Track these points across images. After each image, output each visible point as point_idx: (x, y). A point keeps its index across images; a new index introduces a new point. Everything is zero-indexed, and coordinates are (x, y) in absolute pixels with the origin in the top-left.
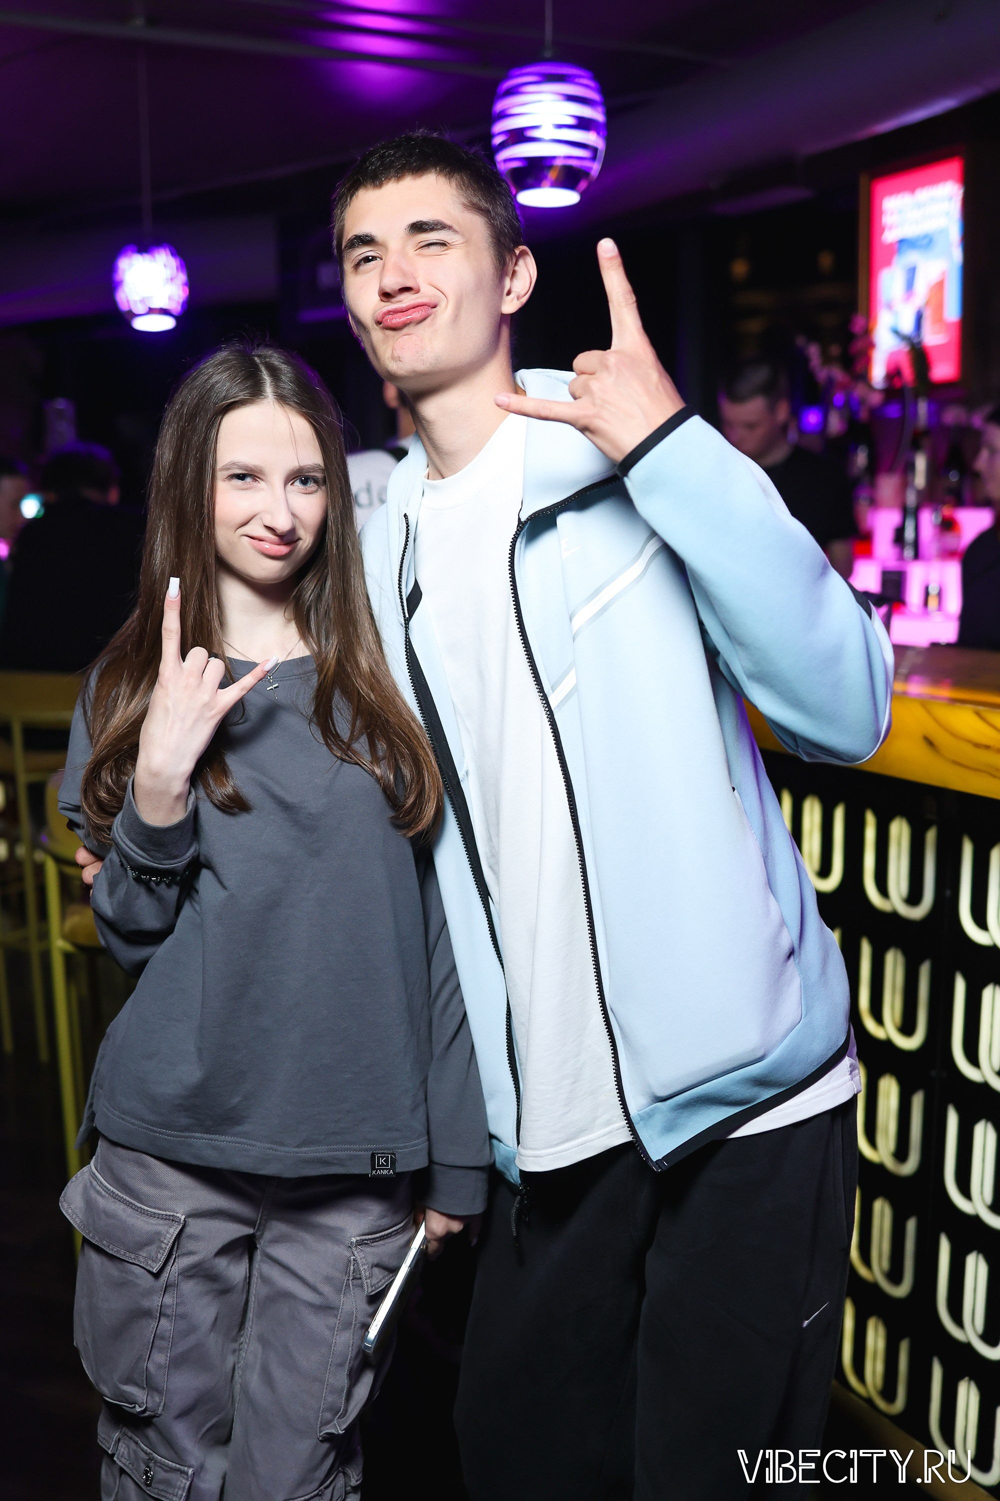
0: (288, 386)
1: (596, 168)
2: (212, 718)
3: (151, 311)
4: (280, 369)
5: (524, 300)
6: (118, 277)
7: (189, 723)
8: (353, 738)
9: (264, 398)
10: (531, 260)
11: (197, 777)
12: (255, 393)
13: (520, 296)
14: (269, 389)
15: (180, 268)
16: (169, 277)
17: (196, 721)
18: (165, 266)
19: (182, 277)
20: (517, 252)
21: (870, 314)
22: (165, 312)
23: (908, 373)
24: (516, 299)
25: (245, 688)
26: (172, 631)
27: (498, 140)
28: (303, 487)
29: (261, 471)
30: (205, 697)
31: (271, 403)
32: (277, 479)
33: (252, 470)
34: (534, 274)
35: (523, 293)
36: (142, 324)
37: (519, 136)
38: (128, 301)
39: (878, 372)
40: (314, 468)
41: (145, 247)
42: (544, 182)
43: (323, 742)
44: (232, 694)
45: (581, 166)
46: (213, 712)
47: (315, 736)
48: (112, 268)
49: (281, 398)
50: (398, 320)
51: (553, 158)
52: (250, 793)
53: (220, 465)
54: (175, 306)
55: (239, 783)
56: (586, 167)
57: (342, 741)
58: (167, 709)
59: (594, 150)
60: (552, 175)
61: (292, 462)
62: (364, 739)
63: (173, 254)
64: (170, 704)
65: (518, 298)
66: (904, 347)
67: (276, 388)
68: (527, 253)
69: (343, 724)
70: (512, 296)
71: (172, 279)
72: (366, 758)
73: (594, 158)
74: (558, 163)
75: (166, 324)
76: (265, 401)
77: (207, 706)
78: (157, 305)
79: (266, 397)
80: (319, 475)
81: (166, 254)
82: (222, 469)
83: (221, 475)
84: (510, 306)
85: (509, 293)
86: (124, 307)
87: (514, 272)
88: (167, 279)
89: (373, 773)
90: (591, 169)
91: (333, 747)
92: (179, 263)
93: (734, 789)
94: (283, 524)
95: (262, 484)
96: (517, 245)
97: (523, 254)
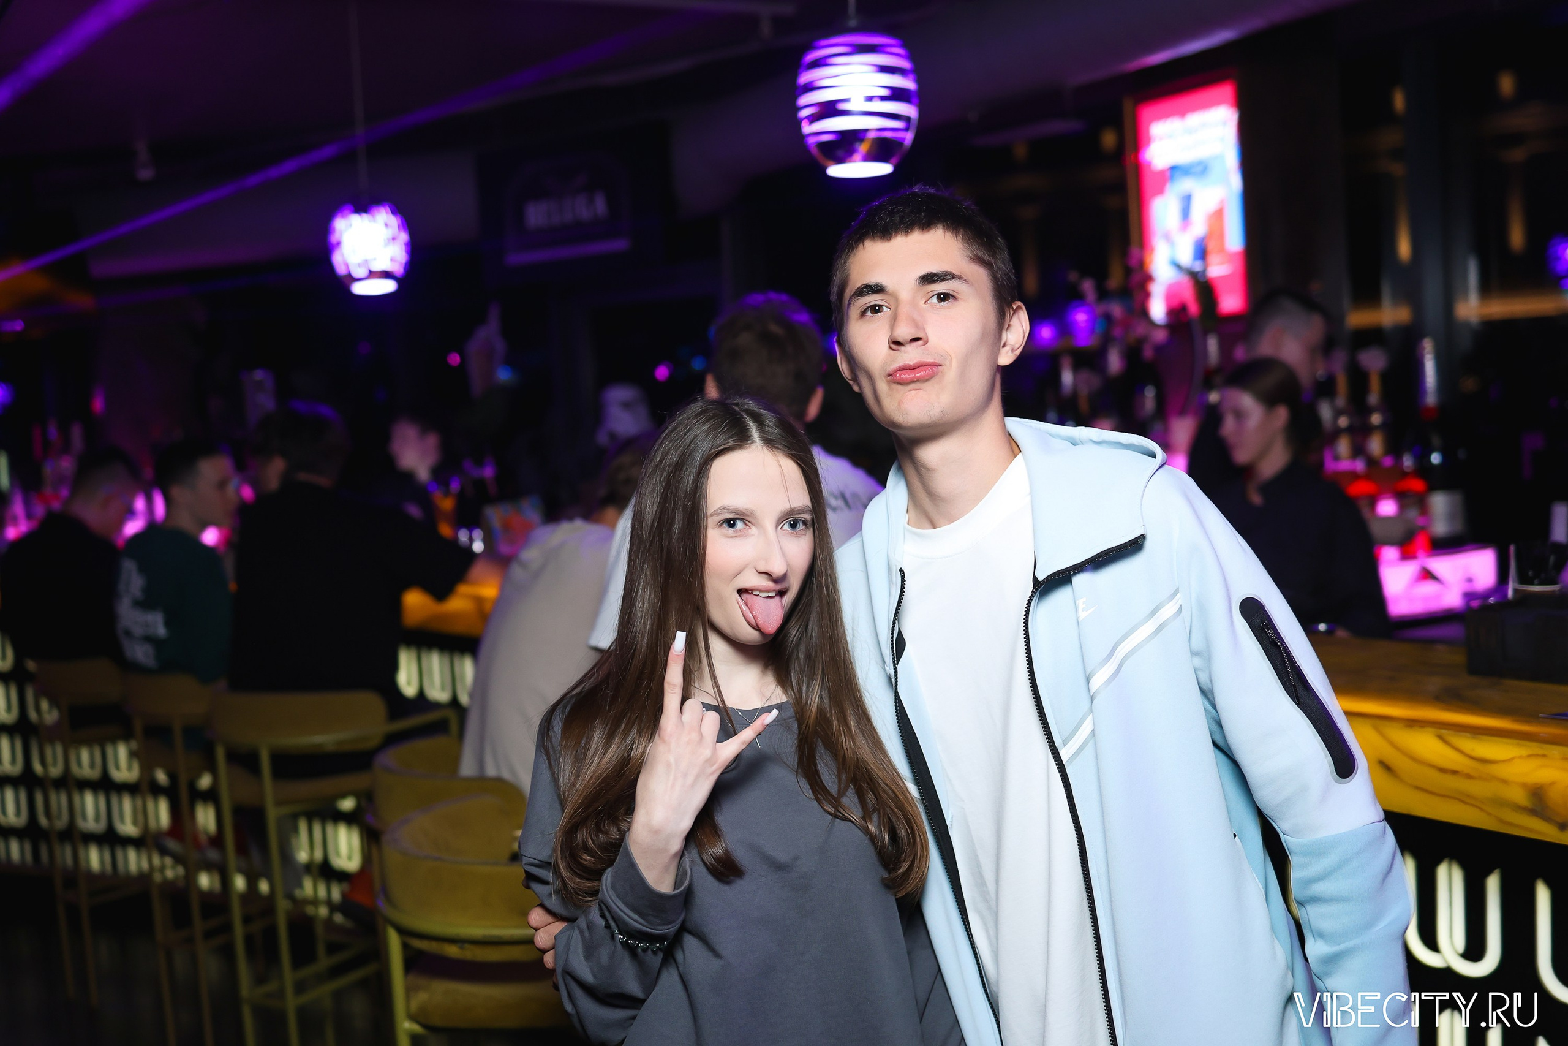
0: (774, 431)
1: (909, 137)
2: (712, 773)
3: (372, 274)
4: (761, 415)
5: (1018, 352)
6: (334, 239)
7: (690, 779)
8: (842, 793)
9: (752, 443)
10: (1025, 315)
11: (692, 838)
12: (742, 439)
13: (1015, 349)
14: (755, 434)
15: (402, 227)
16: (391, 236)
17: (697, 778)
18: (386, 225)
19: (404, 237)
20: (1015, 307)
21: (1144, 243)
22: (386, 275)
23: (1193, 308)
24: (1010, 351)
25: (745, 742)
26: (675, 686)
27: (805, 113)
28: (793, 531)
29: (752, 514)
30: (707, 753)
31: (760, 447)
32: (769, 523)
33: (742, 513)
34: (1026, 329)
35: (1017, 346)
36: (360, 289)
37: (830, 109)
38: (347, 265)
39: (1158, 310)
40: (802, 510)
41: (363, 206)
42: (857, 156)
43: (812, 796)
44: (731, 748)
45: (896, 138)
46: (714, 767)
47: (803, 789)
48: (326, 229)
49: (769, 443)
50: (907, 376)
51: (866, 131)
52: (742, 856)
53: (711, 510)
54: (397, 268)
55: (731, 846)
56: (899, 138)
57: (832, 796)
58: (669, 765)
59: (907, 119)
60: (863, 148)
61: (782, 505)
62: (851, 792)
63: (394, 213)
64: (672, 760)
65: (1013, 350)
66: (1185, 279)
67: (763, 433)
68: (1021, 308)
69: (829, 777)
70: (1007, 348)
71: (394, 239)
72: (856, 814)
73: (906, 129)
74: (872, 135)
75: (388, 287)
76: (753, 447)
77: (709, 761)
78: (378, 267)
79: (753, 442)
80: (807, 517)
81: (387, 213)
82: (714, 514)
83: (712, 521)
84: (1006, 358)
85: (1004, 346)
86: (341, 270)
87: (1009, 326)
88: (389, 240)
89: (866, 831)
90: (904, 139)
91: (824, 802)
92: (400, 222)
93: (1235, 836)
94: (778, 569)
95: (754, 530)
96: (1013, 301)
97: (1019, 308)
